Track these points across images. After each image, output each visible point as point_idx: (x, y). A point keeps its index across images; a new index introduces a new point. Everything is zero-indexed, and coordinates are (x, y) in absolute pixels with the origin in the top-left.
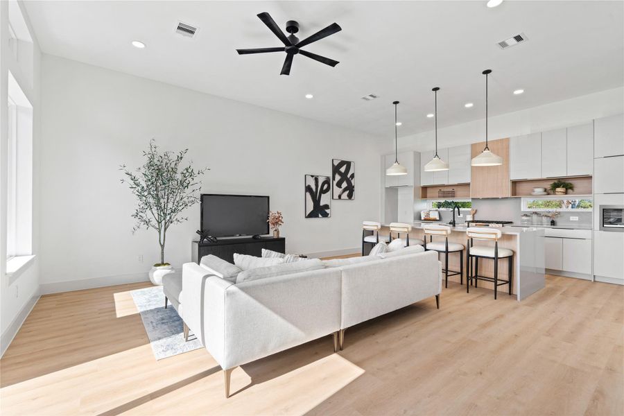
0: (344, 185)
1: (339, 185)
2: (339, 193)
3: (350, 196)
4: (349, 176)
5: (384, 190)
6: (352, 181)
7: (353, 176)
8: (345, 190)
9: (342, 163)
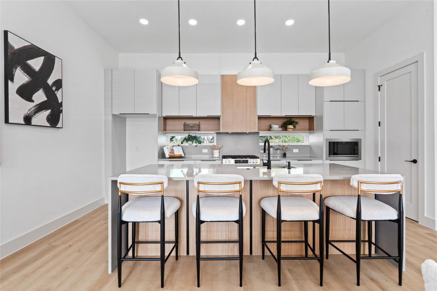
0: (40, 96)
1: (26, 92)
2: (25, 112)
3: (54, 121)
4: (50, 81)
5: (110, 118)
6: (59, 94)
7: (58, 84)
8: (40, 107)
9: (33, 51)
